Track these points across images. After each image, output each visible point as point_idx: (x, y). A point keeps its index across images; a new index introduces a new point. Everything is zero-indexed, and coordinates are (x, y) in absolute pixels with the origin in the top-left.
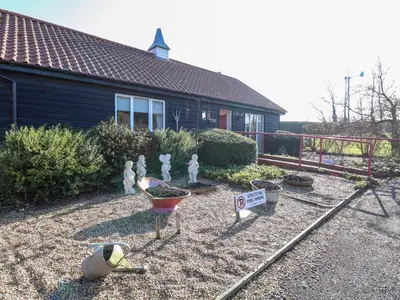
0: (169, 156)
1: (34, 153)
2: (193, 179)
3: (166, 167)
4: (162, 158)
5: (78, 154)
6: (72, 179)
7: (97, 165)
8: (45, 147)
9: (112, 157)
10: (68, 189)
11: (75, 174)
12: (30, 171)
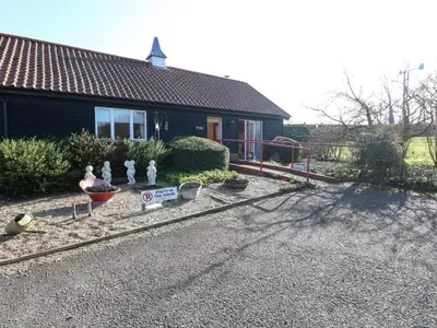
0: (133, 162)
1: (10, 159)
2: (152, 182)
3: (131, 172)
4: (127, 163)
5: (47, 159)
6: (41, 179)
7: (63, 169)
8: (20, 154)
9: (78, 163)
10: (38, 187)
11: (43, 176)
12: (7, 173)
